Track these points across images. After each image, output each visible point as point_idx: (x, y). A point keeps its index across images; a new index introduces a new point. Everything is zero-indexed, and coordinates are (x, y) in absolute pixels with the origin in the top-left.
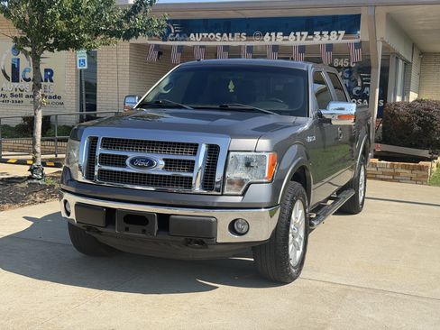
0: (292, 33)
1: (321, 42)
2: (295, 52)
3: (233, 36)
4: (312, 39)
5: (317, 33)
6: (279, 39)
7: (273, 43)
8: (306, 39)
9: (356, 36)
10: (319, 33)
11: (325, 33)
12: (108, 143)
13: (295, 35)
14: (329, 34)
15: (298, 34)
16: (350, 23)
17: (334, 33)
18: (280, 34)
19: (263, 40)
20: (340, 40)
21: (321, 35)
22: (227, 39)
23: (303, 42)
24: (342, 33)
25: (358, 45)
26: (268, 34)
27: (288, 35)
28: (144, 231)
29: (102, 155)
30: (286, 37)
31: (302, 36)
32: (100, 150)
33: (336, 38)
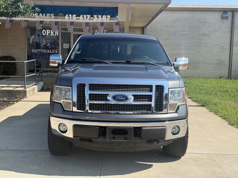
0: (82, 16)
1: (97, 21)
2: (84, 25)
3: (46, 15)
4: (93, 19)
5: (95, 16)
6: (74, 18)
7: (71, 20)
8: (90, 19)
9: (116, 18)
10: (96, 16)
11: (100, 16)
12: (93, 87)
13: (83, 16)
14: (102, 17)
15: (85, 16)
16: (113, 12)
17: (104, 16)
18: (74, 16)
19: (64, 19)
20: (108, 21)
21: (97, 17)
22: (42, 17)
23: (88, 21)
24: (109, 16)
25: (117, 24)
26: (67, 15)
27: (79, 16)
28: (125, 138)
29: (90, 95)
30: (78, 18)
31: (87, 17)
32: (87, 92)
33: (106, 19)
